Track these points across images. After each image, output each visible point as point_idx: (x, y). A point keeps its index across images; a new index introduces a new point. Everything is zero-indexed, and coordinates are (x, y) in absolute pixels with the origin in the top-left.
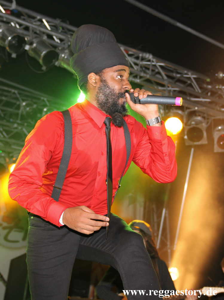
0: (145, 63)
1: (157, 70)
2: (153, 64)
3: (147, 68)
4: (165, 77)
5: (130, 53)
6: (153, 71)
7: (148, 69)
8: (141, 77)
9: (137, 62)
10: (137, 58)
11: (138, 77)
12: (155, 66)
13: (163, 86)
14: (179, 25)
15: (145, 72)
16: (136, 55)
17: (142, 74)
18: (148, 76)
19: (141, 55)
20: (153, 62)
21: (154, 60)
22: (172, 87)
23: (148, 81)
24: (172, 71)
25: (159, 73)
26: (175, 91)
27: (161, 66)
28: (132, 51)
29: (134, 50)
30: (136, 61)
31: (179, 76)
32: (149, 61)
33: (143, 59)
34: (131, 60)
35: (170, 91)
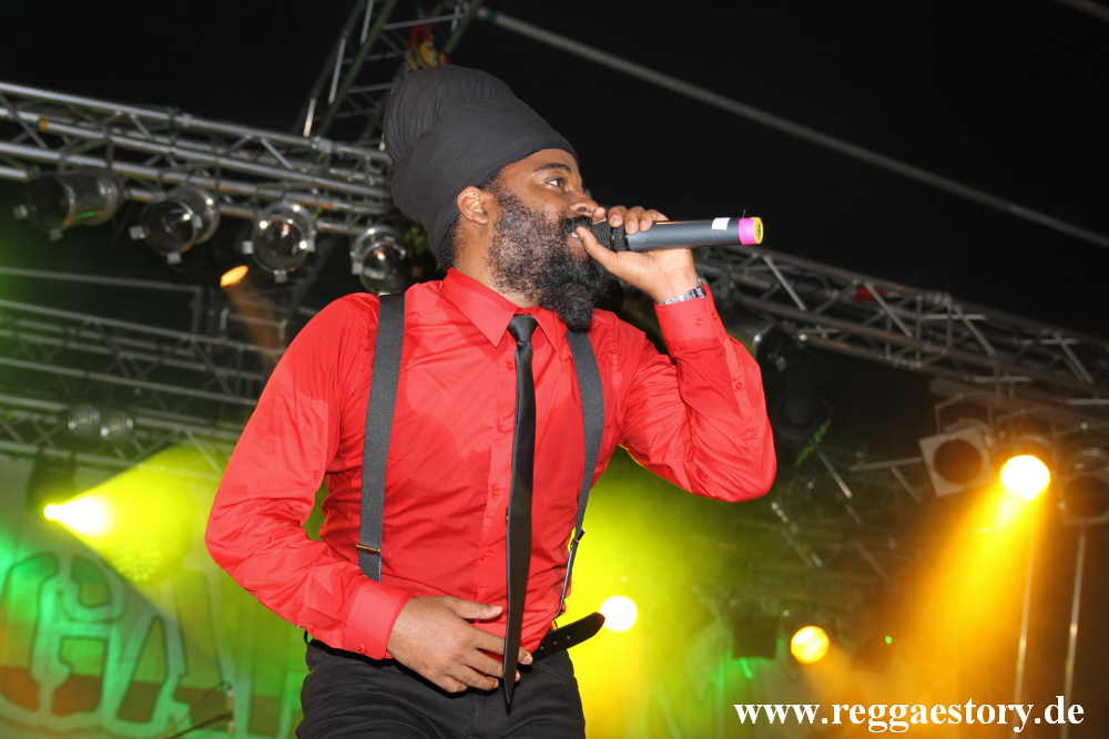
0: (931, 317)
1: (966, 334)
2: (955, 317)
3: (939, 328)
4: (990, 350)
5: (891, 295)
6: (956, 335)
7: (943, 331)
8: (924, 356)
9: (913, 315)
10: (911, 306)
11: (918, 356)
12: (960, 322)
13: (986, 372)
14: (1016, 209)
15: (934, 341)
16: (907, 300)
17: (928, 347)
18: (944, 352)
19: (919, 298)
20: (954, 313)
21: (957, 308)
22: (1013, 374)
23: (946, 363)
24: (1008, 334)
25: (972, 339)
26: (1019, 384)
27: (975, 322)
28: (896, 290)
29: (900, 288)
30: (908, 314)
31: (1027, 342)
32: (944, 311)
33: (927, 308)
34: (895, 314)
35: (1007, 384)
